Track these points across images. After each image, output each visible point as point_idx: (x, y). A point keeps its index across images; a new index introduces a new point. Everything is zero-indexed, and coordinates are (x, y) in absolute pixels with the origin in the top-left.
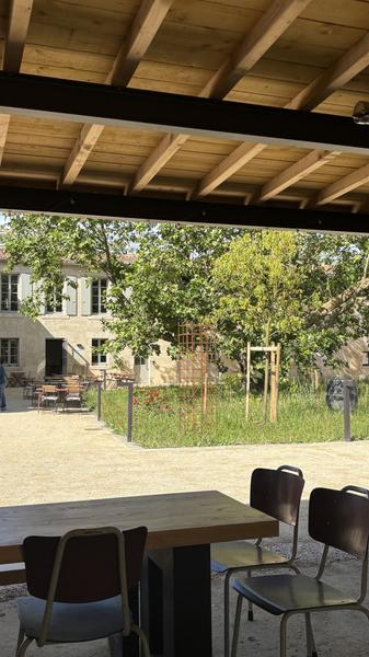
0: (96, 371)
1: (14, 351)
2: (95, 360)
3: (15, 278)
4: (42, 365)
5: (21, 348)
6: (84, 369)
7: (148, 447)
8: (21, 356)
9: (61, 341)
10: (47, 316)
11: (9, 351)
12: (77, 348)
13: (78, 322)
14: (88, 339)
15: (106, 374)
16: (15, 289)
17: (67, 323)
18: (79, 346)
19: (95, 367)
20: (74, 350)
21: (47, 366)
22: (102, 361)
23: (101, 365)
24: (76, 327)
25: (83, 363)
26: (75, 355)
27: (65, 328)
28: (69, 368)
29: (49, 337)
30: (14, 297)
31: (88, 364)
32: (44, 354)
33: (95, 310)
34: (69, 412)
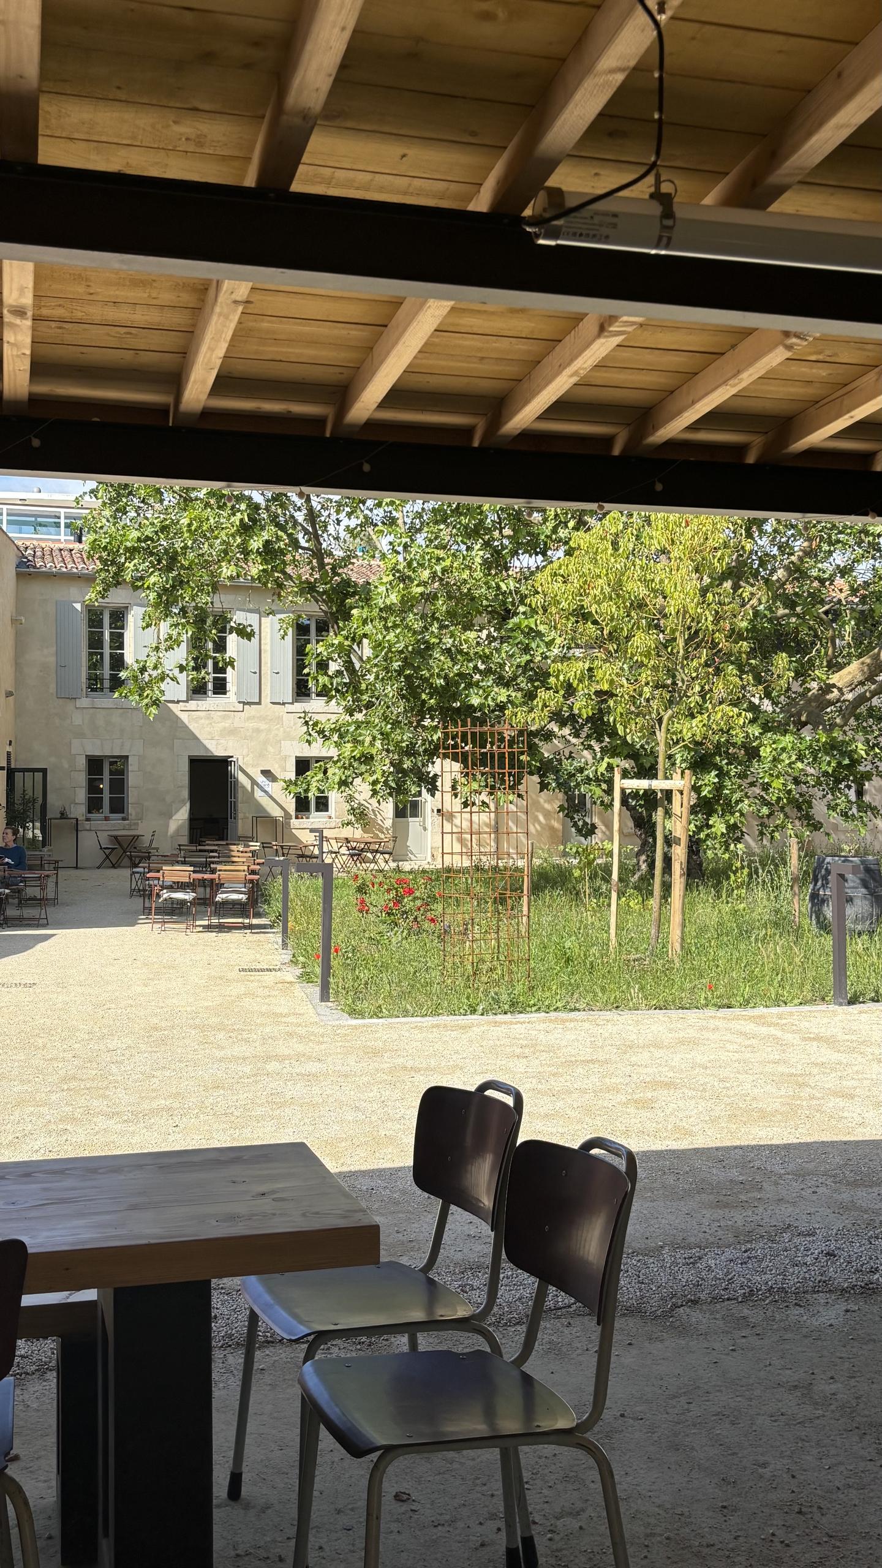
0: (303, 830)
1: (119, 785)
2: (302, 805)
3: (119, 617)
4: (182, 815)
5: (133, 779)
6: (276, 827)
7: (361, 1014)
8: (132, 796)
9: (224, 763)
10: (192, 705)
11: (104, 786)
12: (261, 779)
13: (262, 718)
14: (285, 758)
15: (322, 838)
16: (118, 641)
17: (238, 720)
18: (266, 773)
19: (304, 822)
20: (254, 782)
21: (193, 819)
22: (318, 810)
23: (316, 819)
24: (258, 731)
25: (276, 812)
26: (258, 793)
27: (232, 732)
28: (242, 823)
29: (199, 753)
30: (118, 662)
31: (287, 816)
32: (185, 793)
33: (301, 690)
34: (221, 928)
